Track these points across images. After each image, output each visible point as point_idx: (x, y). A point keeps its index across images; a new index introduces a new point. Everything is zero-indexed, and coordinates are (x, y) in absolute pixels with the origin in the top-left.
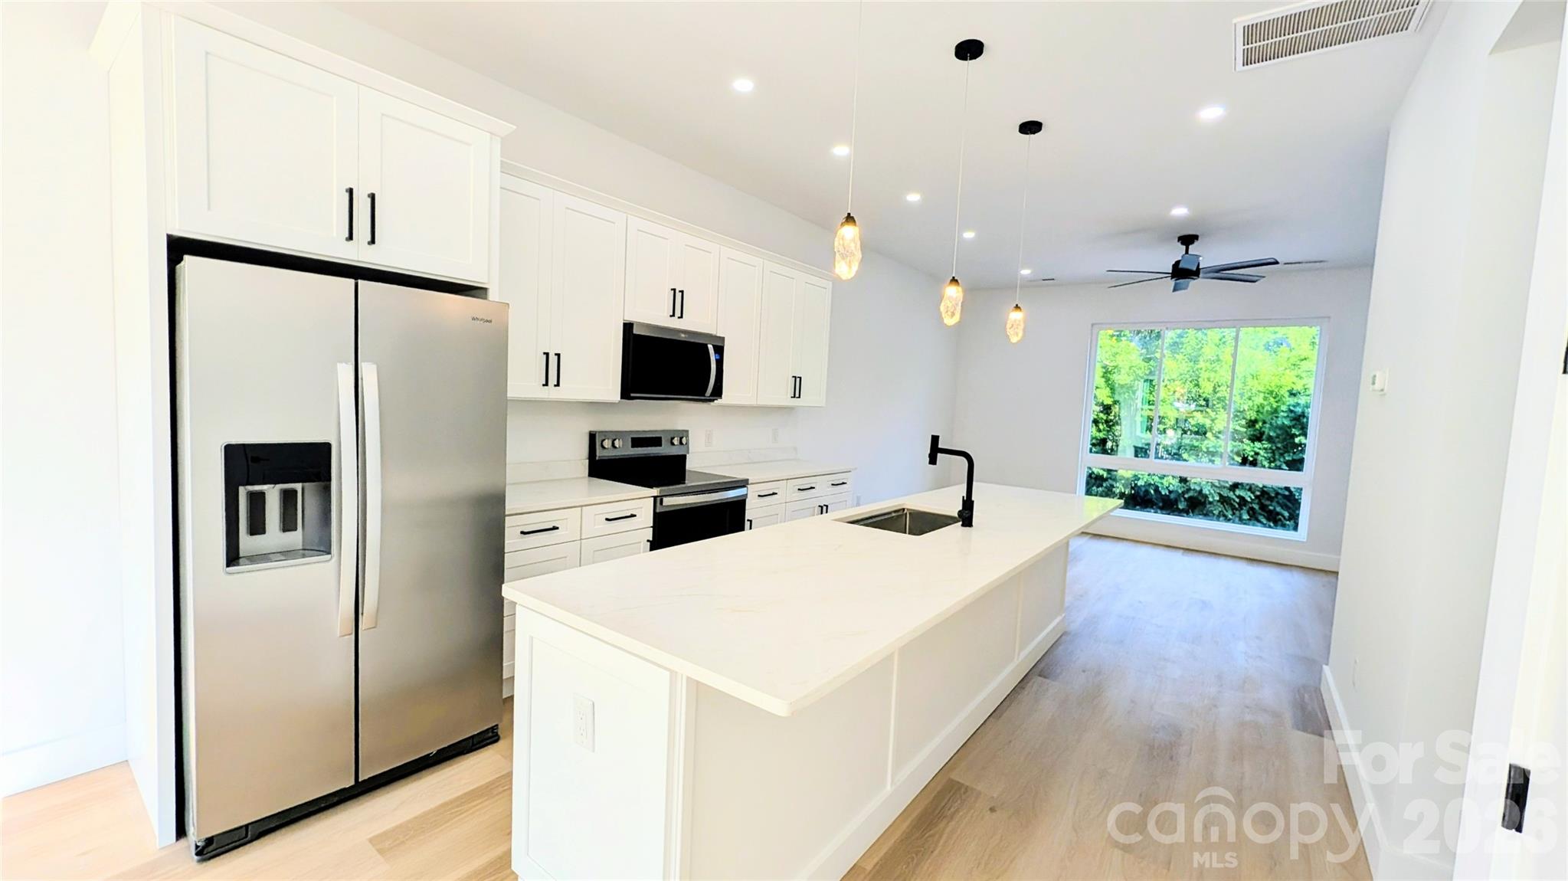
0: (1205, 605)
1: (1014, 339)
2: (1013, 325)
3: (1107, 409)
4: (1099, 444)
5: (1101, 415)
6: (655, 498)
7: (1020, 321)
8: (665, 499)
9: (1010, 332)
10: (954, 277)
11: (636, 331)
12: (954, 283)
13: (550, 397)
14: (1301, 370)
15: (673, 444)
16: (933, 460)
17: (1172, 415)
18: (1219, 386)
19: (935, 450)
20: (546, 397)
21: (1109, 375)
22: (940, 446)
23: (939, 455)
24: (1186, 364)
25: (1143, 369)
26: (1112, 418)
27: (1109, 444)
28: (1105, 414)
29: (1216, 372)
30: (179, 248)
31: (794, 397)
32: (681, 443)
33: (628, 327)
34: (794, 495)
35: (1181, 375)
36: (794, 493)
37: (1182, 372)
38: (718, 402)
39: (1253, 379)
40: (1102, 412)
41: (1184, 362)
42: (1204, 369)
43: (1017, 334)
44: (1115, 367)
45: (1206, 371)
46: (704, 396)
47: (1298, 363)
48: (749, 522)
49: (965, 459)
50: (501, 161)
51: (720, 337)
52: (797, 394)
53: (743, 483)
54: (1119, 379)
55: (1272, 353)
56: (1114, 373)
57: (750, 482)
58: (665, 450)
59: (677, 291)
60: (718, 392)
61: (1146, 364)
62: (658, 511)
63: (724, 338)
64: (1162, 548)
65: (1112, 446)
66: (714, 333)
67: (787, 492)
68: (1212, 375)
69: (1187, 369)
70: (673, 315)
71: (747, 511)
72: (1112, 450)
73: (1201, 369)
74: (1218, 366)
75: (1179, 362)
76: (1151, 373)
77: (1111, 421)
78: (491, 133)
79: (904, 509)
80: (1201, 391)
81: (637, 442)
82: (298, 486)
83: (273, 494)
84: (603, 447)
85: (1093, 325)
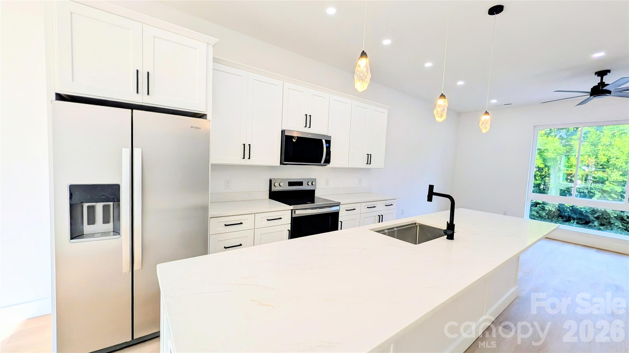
1: (484, 131)
2: (483, 123)
3: (540, 169)
4: (536, 187)
5: (538, 173)
6: (292, 210)
7: (488, 120)
8: (296, 211)
9: (482, 127)
10: (442, 94)
11: (286, 134)
12: (443, 97)
13: (246, 164)
15: (308, 185)
16: (430, 199)
17: (580, 173)
18: (611, 158)
19: (431, 194)
20: (245, 164)
21: (542, 153)
22: (434, 191)
23: (433, 197)
24: (590, 147)
25: (563, 150)
26: (544, 174)
27: (542, 187)
28: (539, 172)
31: (368, 164)
32: (312, 184)
33: (283, 132)
34: (365, 210)
35: (587, 153)
36: (365, 209)
37: (587, 151)
38: (329, 166)
40: (538, 171)
41: (588, 146)
42: (601, 150)
43: (486, 128)
44: (546, 149)
46: (321, 163)
48: (341, 222)
49: (449, 199)
50: (213, 57)
51: (329, 136)
52: (369, 162)
53: (338, 204)
54: (548, 155)
56: (545, 152)
57: (341, 204)
58: (304, 187)
59: (308, 116)
60: (328, 161)
62: (293, 216)
63: (331, 136)
64: (581, 247)
65: (544, 187)
66: (326, 134)
67: (361, 209)
68: (606, 153)
69: (591, 150)
70: (306, 126)
71: (339, 217)
72: (544, 190)
73: (599, 150)
75: (585, 146)
76: (567, 152)
77: (543, 175)
78: (207, 43)
79: (416, 223)
80: (599, 161)
81: (291, 184)
82: (111, 204)
83: (99, 207)
84: (275, 186)
85: (535, 126)
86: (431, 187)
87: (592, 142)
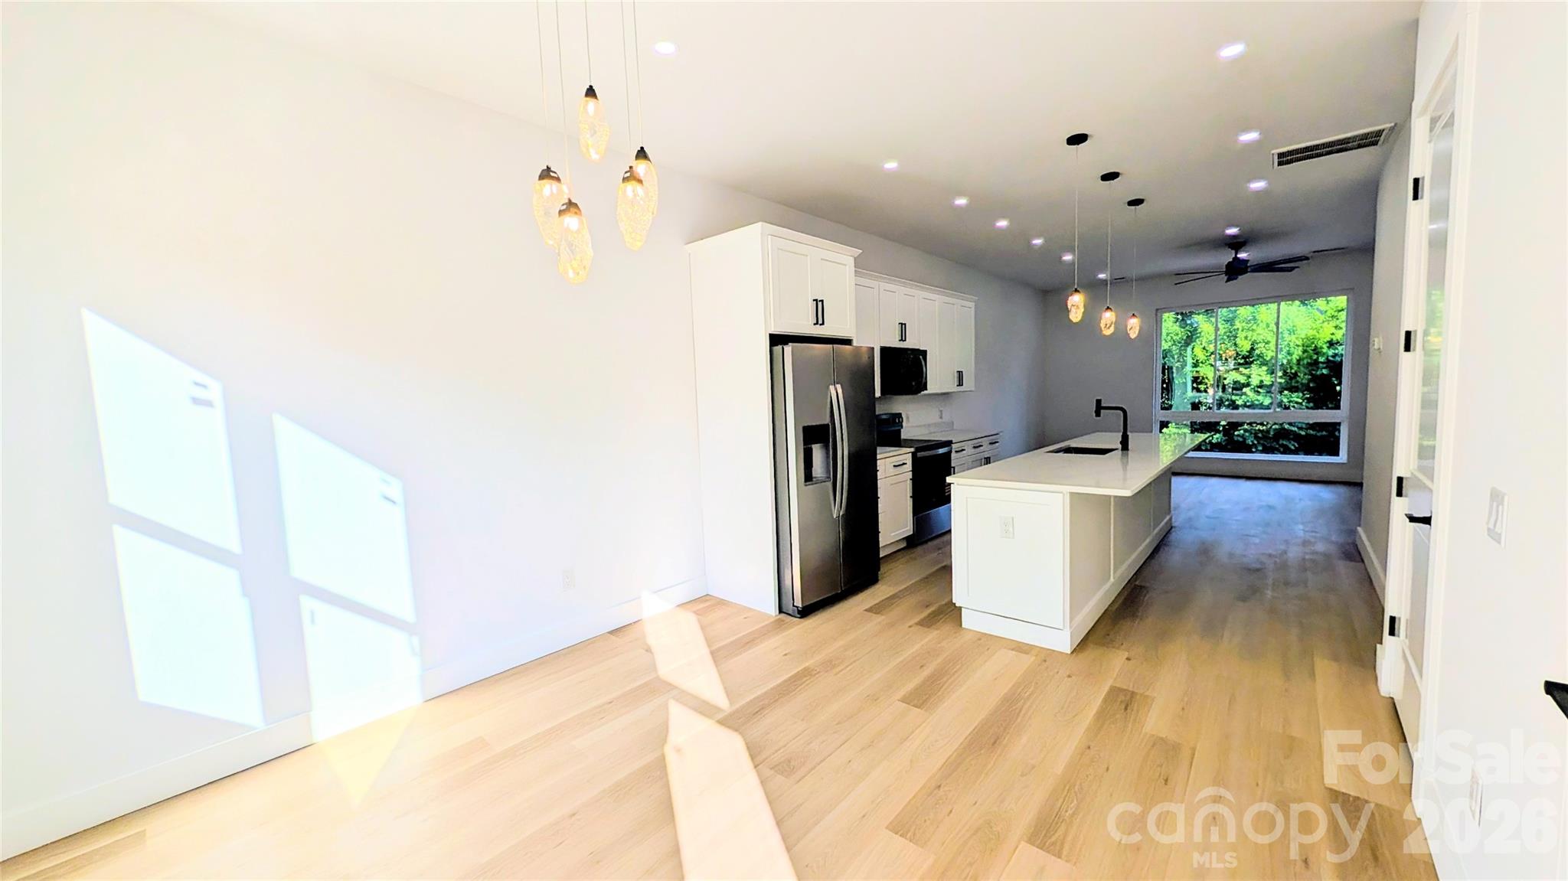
0: (1270, 507)
6: (913, 453)
14: (1340, 320)
15: (895, 422)
16: (1098, 414)
18: (1257, 343)
19: (1100, 409)
22: (1102, 405)
23: (1102, 411)
29: (1253, 330)
30: (776, 340)
32: (899, 421)
34: (972, 451)
36: (972, 449)
38: (923, 392)
39: (1290, 334)
42: (1240, 330)
45: (1242, 331)
47: (1336, 314)
49: (1121, 413)
52: (960, 384)
53: (949, 443)
55: (1309, 307)
57: (953, 442)
59: (902, 324)
60: (925, 386)
61: (1182, 330)
64: (1228, 477)
67: (969, 450)
68: (1250, 334)
70: (901, 340)
71: (953, 462)
73: (1238, 329)
74: (1255, 325)
80: (1238, 350)
85: (1157, 310)
86: (1099, 402)
87: (1225, 317)
